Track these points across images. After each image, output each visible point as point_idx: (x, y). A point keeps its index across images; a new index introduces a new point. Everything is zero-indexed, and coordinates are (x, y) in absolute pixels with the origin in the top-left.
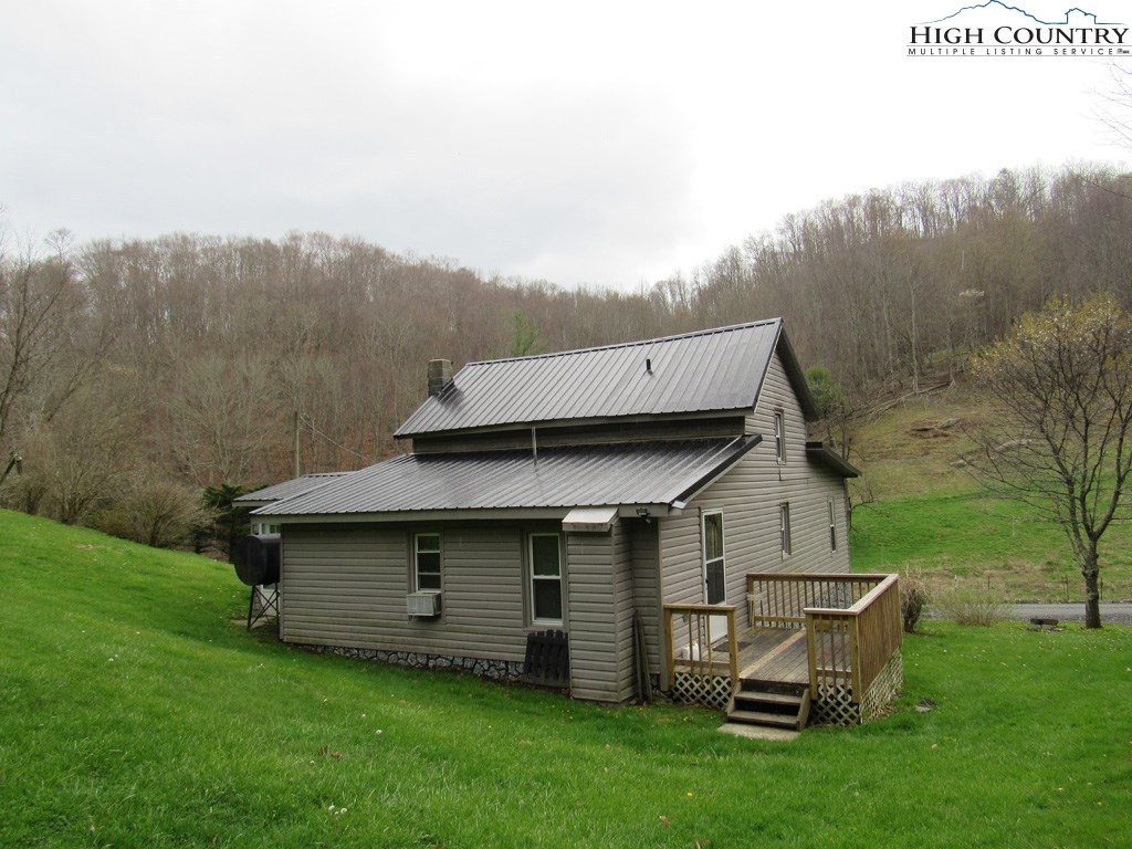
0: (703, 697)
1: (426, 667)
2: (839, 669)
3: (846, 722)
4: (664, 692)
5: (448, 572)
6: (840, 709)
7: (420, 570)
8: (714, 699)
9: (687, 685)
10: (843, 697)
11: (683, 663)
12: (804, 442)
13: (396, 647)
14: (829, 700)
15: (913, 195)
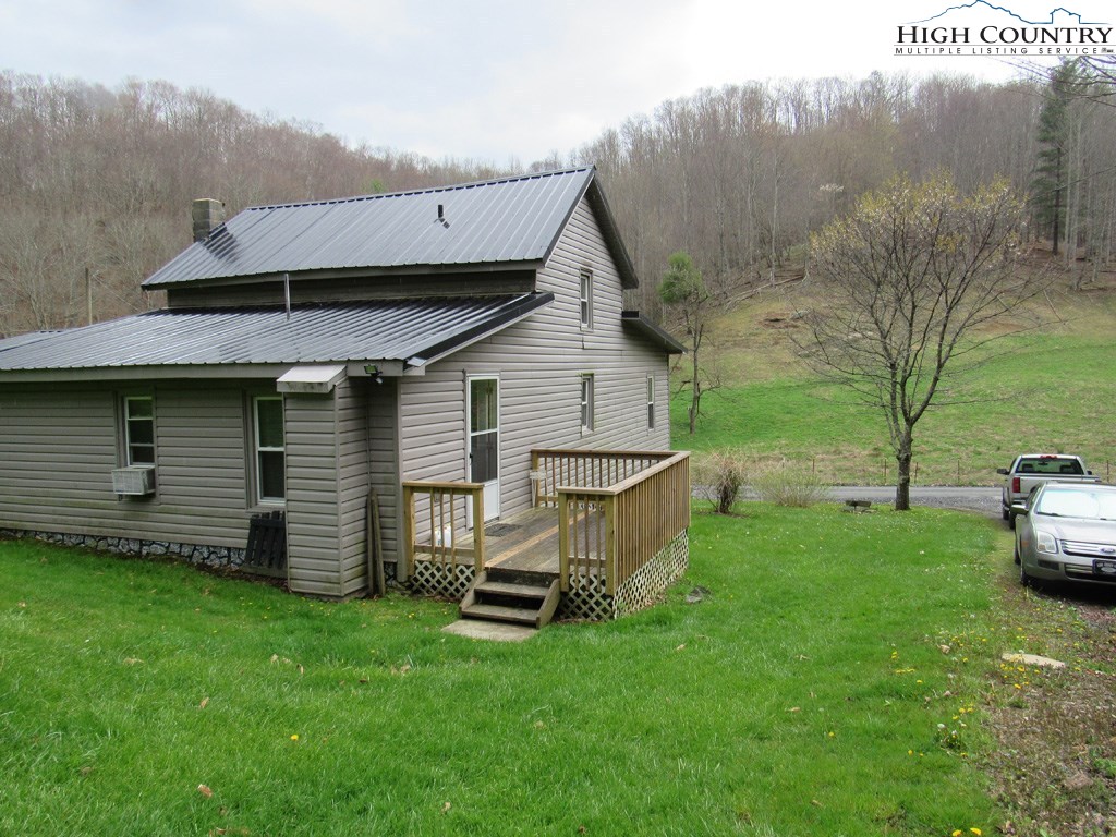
0: (446, 589)
1: (139, 555)
2: (593, 556)
3: (599, 616)
4: (400, 583)
5: (162, 443)
6: (592, 602)
7: (132, 441)
8: (457, 590)
9: (427, 575)
10: (595, 589)
11: (423, 549)
12: (620, 311)
13: (105, 532)
14: (580, 591)
15: (789, 89)
